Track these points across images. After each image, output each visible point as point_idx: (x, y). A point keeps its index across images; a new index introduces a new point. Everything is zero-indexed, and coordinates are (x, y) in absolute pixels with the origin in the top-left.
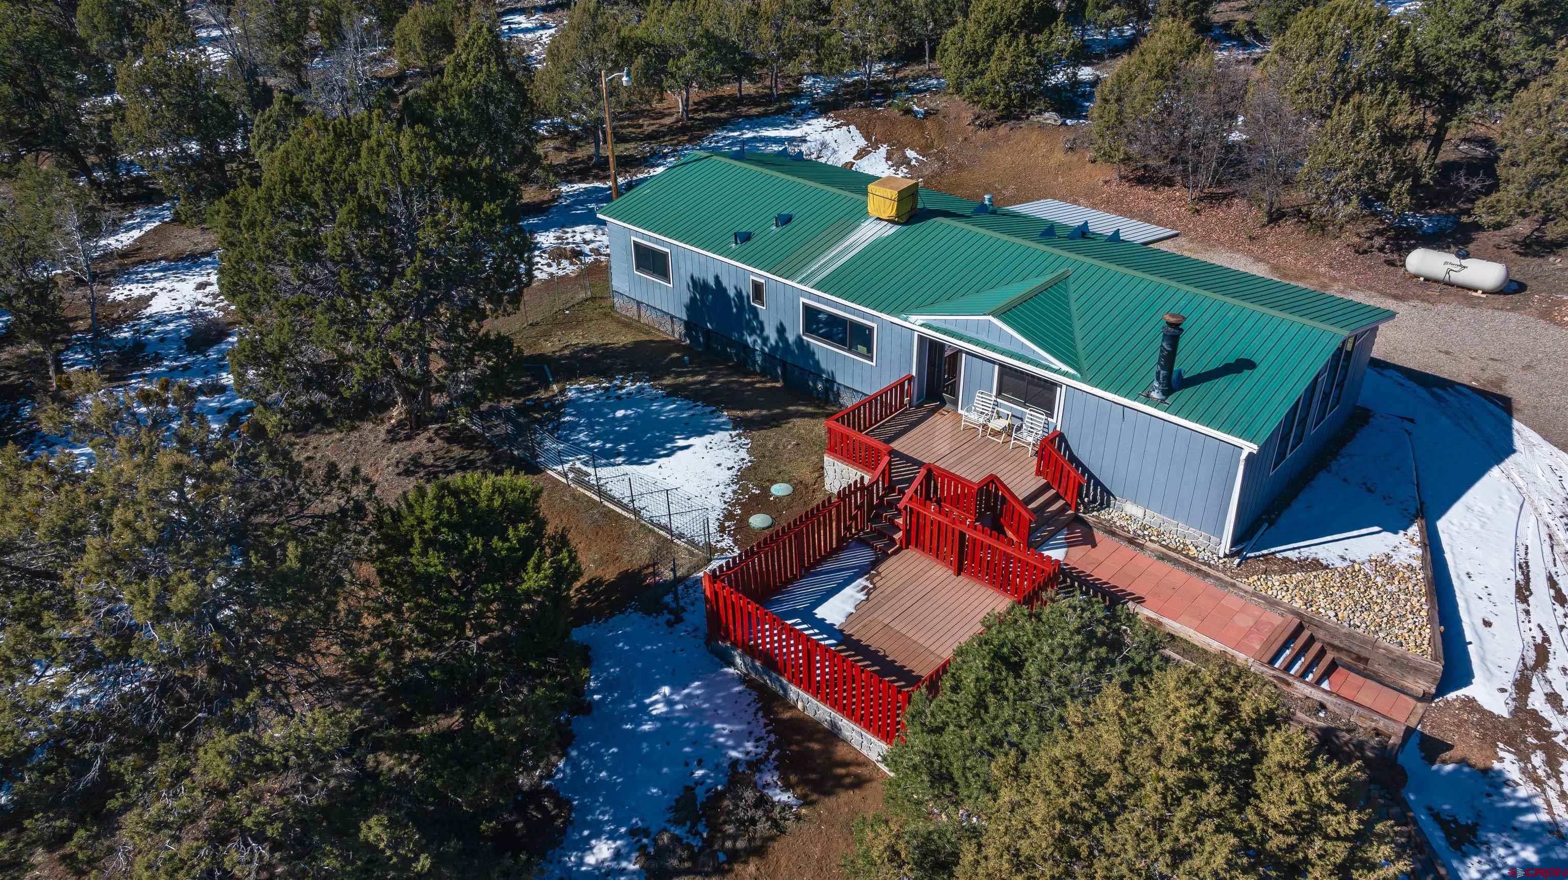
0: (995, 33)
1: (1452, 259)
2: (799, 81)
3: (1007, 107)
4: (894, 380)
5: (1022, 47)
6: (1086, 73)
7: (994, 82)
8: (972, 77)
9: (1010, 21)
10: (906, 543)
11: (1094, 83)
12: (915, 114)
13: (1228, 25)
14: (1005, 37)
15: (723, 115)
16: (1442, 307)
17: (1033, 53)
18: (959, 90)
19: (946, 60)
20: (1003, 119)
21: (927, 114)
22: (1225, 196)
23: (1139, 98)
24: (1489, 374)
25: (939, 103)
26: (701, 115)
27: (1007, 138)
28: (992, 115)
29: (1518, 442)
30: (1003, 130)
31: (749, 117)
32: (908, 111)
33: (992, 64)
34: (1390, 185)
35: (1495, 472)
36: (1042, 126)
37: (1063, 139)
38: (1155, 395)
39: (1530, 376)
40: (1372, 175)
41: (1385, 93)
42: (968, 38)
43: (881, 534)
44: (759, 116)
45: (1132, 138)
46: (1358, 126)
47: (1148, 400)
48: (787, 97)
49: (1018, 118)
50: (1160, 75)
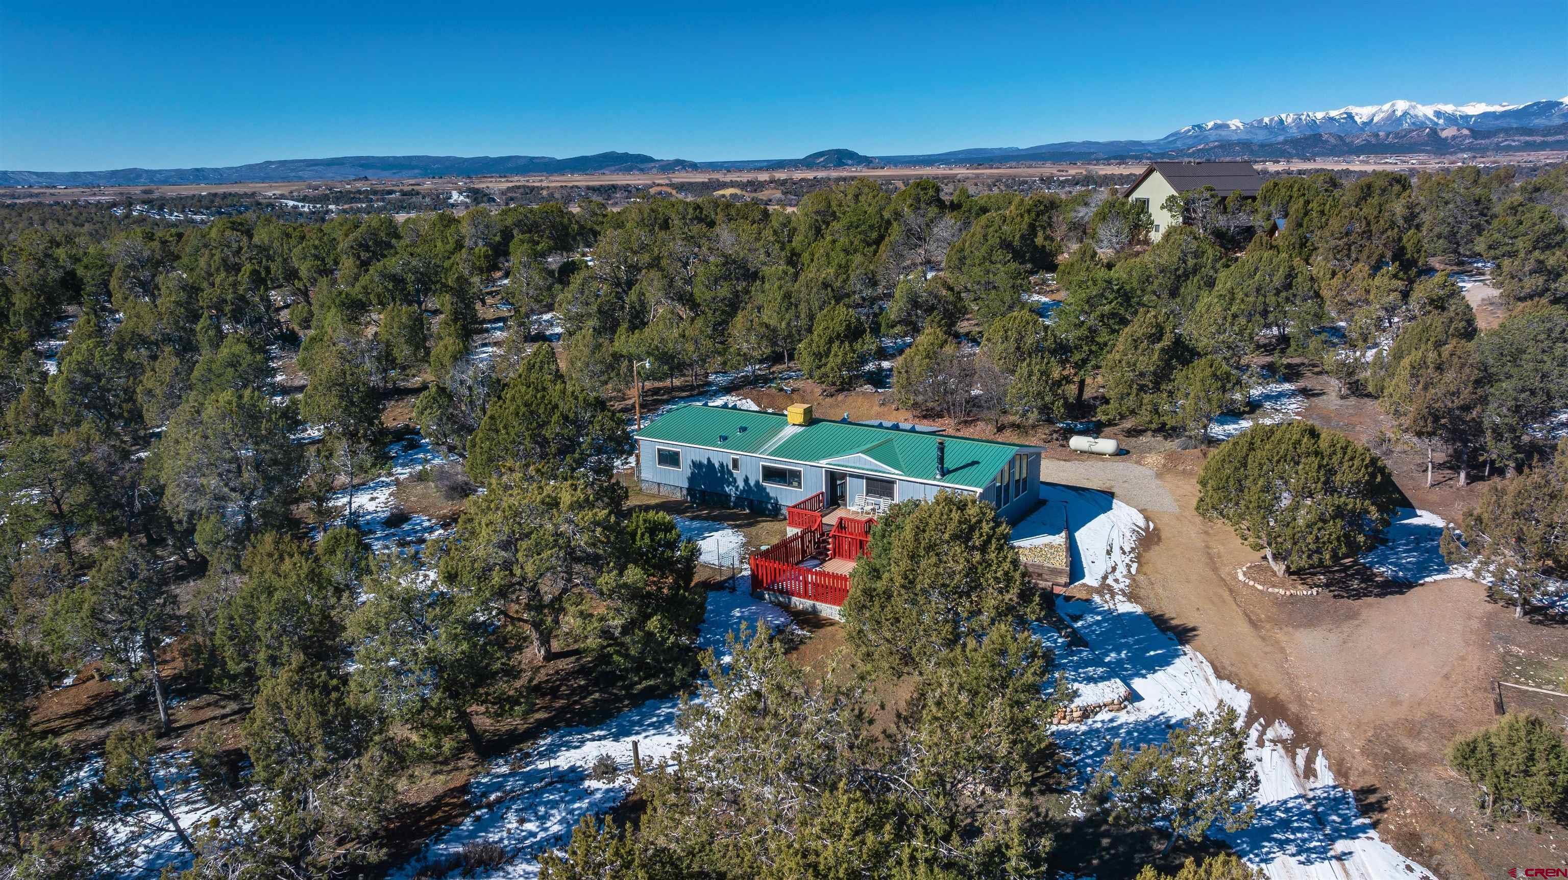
0: (831, 341)
1: (1091, 439)
2: (707, 377)
3: (842, 383)
4: (814, 494)
5: (847, 348)
6: (886, 364)
7: (832, 369)
8: (819, 367)
9: (839, 335)
10: (834, 556)
11: (891, 370)
12: (786, 391)
13: (967, 334)
14: (837, 343)
15: (665, 397)
16: (1088, 463)
17: (854, 351)
18: (811, 377)
19: (802, 360)
20: (840, 391)
21: (793, 391)
22: (972, 421)
23: (918, 370)
24: (1107, 485)
25: (800, 384)
26: (650, 398)
27: (843, 402)
28: (833, 389)
29: (1114, 506)
30: (840, 397)
31: (682, 398)
32: (781, 390)
33: (831, 359)
34: (1053, 404)
35: (1102, 516)
36: (864, 393)
37: (877, 400)
38: (938, 477)
39: (1126, 485)
40: (1043, 399)
41: (1043, 358)
42: (814, 345)
43: (820, 554)
44: (688, 397)
45: (916, 393)
46: (1030, 374)
47: (935, 479)
48: (703, 386)
49: (848, 390)
50: (928, 356)
